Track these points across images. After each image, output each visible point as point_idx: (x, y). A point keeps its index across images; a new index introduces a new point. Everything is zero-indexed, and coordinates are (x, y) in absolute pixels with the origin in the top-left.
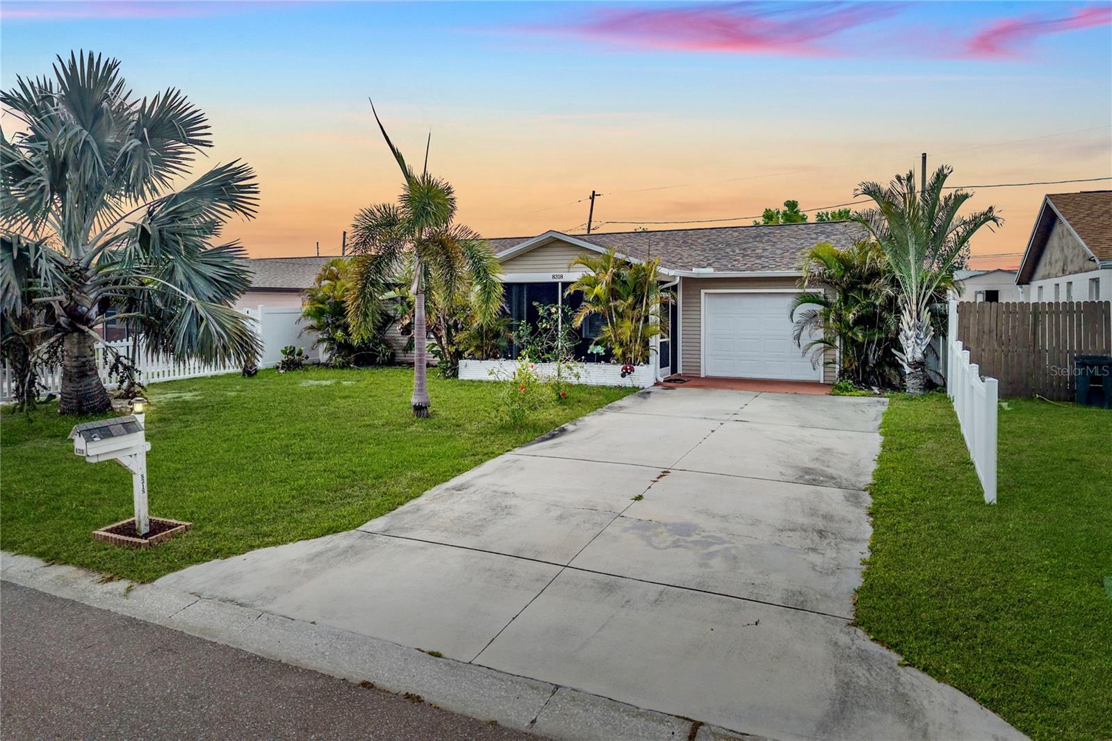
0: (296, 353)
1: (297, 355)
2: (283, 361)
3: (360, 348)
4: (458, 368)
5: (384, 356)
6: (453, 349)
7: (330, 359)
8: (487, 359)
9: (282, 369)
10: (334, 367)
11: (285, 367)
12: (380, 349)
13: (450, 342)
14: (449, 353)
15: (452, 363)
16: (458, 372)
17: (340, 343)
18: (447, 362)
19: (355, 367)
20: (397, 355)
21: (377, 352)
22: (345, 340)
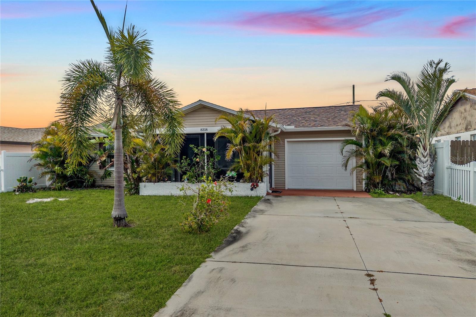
0: (28, 181)
1: (29, 182)
2: (18, 187)
3: (71, 177)
4: (139, 188)
5: (88, 182)
6: (136, 176)
7: (52, 184)
8: (158, 182)
9: (18, 191)
10: (54, 189)
11: (20, 190)
12: (86, 177)
13: (134, 171)
14: (133, 178)
15: (135, 185)
16: (139, 191)
17: (58, 174)
18: (131, 184)
19: (69, 189)
20: (97, 181)
21: (84, 179)
22: (62, 173)
